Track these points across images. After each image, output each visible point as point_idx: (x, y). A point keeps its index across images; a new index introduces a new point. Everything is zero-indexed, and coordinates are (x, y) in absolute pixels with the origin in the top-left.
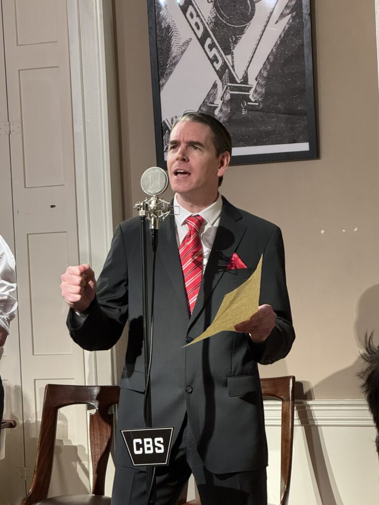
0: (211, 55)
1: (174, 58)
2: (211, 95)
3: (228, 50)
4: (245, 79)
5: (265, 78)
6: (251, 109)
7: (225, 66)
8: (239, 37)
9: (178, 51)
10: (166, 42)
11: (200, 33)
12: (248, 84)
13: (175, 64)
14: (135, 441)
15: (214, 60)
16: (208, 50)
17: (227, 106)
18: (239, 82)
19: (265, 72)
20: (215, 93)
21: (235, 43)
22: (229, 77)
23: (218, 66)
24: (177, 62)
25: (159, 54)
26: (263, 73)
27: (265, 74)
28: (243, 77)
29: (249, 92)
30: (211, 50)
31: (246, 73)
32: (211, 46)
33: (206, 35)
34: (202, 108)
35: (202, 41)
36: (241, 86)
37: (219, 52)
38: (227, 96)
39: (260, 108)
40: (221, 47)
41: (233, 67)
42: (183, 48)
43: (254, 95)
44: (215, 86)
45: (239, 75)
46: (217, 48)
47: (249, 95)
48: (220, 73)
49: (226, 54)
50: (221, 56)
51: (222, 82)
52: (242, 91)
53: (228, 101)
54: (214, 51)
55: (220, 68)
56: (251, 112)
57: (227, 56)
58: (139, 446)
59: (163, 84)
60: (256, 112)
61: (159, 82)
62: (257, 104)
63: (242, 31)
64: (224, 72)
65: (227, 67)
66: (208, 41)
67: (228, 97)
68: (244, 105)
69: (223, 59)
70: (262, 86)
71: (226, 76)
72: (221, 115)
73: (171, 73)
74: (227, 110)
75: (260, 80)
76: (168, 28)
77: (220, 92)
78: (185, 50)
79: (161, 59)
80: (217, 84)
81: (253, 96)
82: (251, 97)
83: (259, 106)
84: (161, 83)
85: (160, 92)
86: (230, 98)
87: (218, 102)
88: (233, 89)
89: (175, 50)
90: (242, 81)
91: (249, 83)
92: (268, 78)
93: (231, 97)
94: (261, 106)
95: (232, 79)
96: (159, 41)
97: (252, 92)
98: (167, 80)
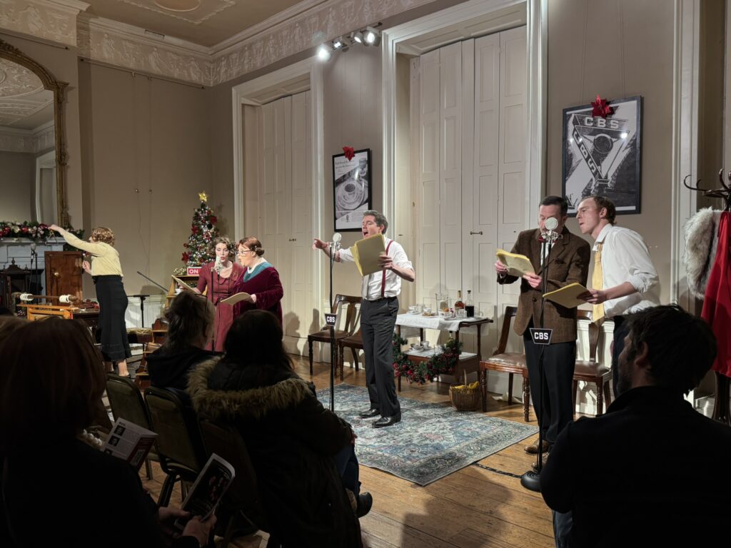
0: (591, 166)
1: (573, 168)
2: (590, 184)
3: (599, 164)
4: (606, 177)
6: (608, 190)
7: (597, 171)
8: (605, 158)
10: (570, 161)
11: (586, 156)
12: (608, 179)
13: (573, 171)
14: (536, 333)
15: (592, 168)
16: (589, 164)
17: (597, 189)
18: (603, 178)
21: (603, 160)
23: (594, 171)
24: (575, 169)
25: (566, 166)
27: (616, 175)
29: (607, 183)
31: (607, 174)
32: (591, 162)
33: (589, 157)
34: (585, 190)
35: (587, 160)
36: (604, 180)
40: (596, 163)
41: (601, 171)
44: (592, 180)
45: (603, 175)
46: (594, 163)
48: (594, 175)
50: (596, 166)
51: (595, 179)
52: (605, 183)
53: (597, 187)
54: (592, 164)
56: (608, 192)
57: (598, 167)
58: (537, 336)
59: (567, 180)
60: (611, 192)
61: (565, 178)
62: (611, 188)
63: (606, 155)
64: (597, 174)
66: (590, 160)
67: (597, 185)
68: (605, 189)
69: (596, 168)
70: (614, 180)
71: (597, 176)
73: (571, 175)
74: (597, 191)
75: (614, 177)
76: (571, 154)
77: (594, 183)
78: (578, 164)
79: (567, 168)
81: (610, 185)
82: (608, 185)
85: (565, 183)
87: (593, 187)
88: (600, 181)
89: (574, 164)
92: (617, 177)
93: (599, 185)
94: (613, 189)
95: (600, 177)
96: (567, 160)
97: (609, 183)
98: (569, 177)
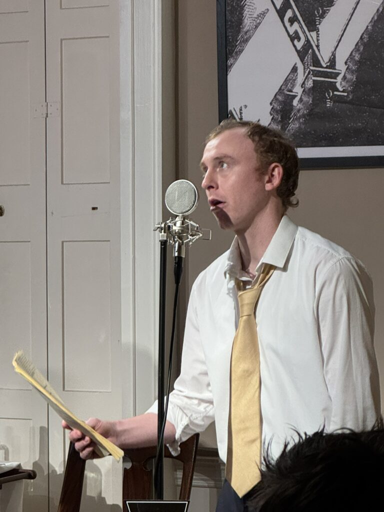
0: (291, 31)
1: (246, 33)
2: (289, 81)
3: (312, 25)
4: (332, 62)
5: (356, 63)
6: (338, 100)
7: (308, 45)
8: (327, 10)
9: (251, 24)
10: (237, 13)
11: (279, 3)
12: (335, 69)
13: (247, 41)
15: (294, 37)
16: (287, 24)
17: (309, 95)
18: (325, 66)
19: (357, 55)
20: (294, 78)
21: (322, 16)
22: (313, 59)
23: (299, 45)
24: (250, 37)
25: (227, 27)
26: (354, 56)
27: (357, 57)
28: (330, 60)
29: (336, 79)
30: (292, 24)
31: (334, 55)
33: (286, 6)
34: (278, 97)
35: (281, 13)
36: (326, 71)
37: (301, 27)
38: (309, 82)
39: (348, 99)
40: (304, 21)
41: (318, 46)
42: (258, 21)
43: (343, 83)
44: (295, 69)
45: (324, 57)
46: (299, 23)
47: (336, 82)
48: (302, 54)
49: (309, 31)
50: (304, 32)
51: (304, 66)
52: (328, 78)
53: (309, 89)
54: (296, 26)
55: (302, 47)
56: (337, 104)
57: (311, 33)
59: (231, 65)
60: (344, 105)
61: (227, 62)
62: (346, 94)
63: (331, 2)
64: (307, 53)
65: (311, 47)
66: (289, 14)
67: (310, 84)
68: (329, 96)
69: (306, 37)
70: (352, 72)
71: (308, 58)
72: (300, 106)
73: (241, 51)
74: (308, 100)
75: (351, 65)
77: (300, 78)
78: (259, 24)
79: (230, 34)
80: (297, 67)
81: (341, 84)
82: (338, 85)
83: (347, 96)
84: (229, 63)
85: (227, 75)
86: (312, 85)
87: (298, 90)
88: (317, 74)
89: (247, 23)
90: (328, 64)
91: (337, 68)
92: (360, 63)
93: (313, 83)
94: (351, 97)
95: (316, 62)
96: (228, 10)
97: (339, 78)
98: (236, 59)
